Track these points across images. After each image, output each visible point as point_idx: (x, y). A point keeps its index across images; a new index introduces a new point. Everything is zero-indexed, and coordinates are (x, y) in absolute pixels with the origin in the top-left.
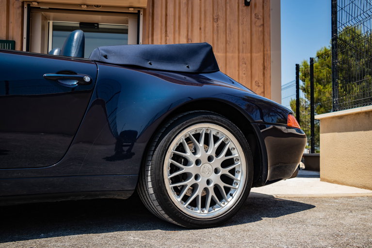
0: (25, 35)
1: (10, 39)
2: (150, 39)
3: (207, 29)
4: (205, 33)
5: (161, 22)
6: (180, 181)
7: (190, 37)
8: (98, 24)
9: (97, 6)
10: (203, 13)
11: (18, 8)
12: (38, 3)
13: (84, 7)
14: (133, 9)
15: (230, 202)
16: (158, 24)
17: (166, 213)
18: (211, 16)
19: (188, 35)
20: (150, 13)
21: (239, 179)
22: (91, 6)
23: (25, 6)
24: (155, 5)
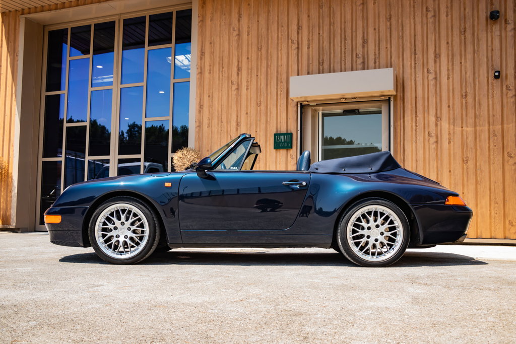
0: (299, 129)
1: (289, 132)
2: (402, 121)
3: (455, 106)
4: (453, 110)
5: (411, 105)
6: (359, 239)
7: (438, 115)
8: (358, 110)
9: (354, 98)
10: (451, 91)
11: (294, 107)
12: (308, 101)
13: (343, 100)
14: (383, 97)
15: (392, 253)
16: (408, 106)
17: (349, 257)
18: (460, 94)
19: (436, 114)
20: (401, 97)
21: (398, 239)
22: (349, 98)
23: (299, 105)
24: (405, 90)
